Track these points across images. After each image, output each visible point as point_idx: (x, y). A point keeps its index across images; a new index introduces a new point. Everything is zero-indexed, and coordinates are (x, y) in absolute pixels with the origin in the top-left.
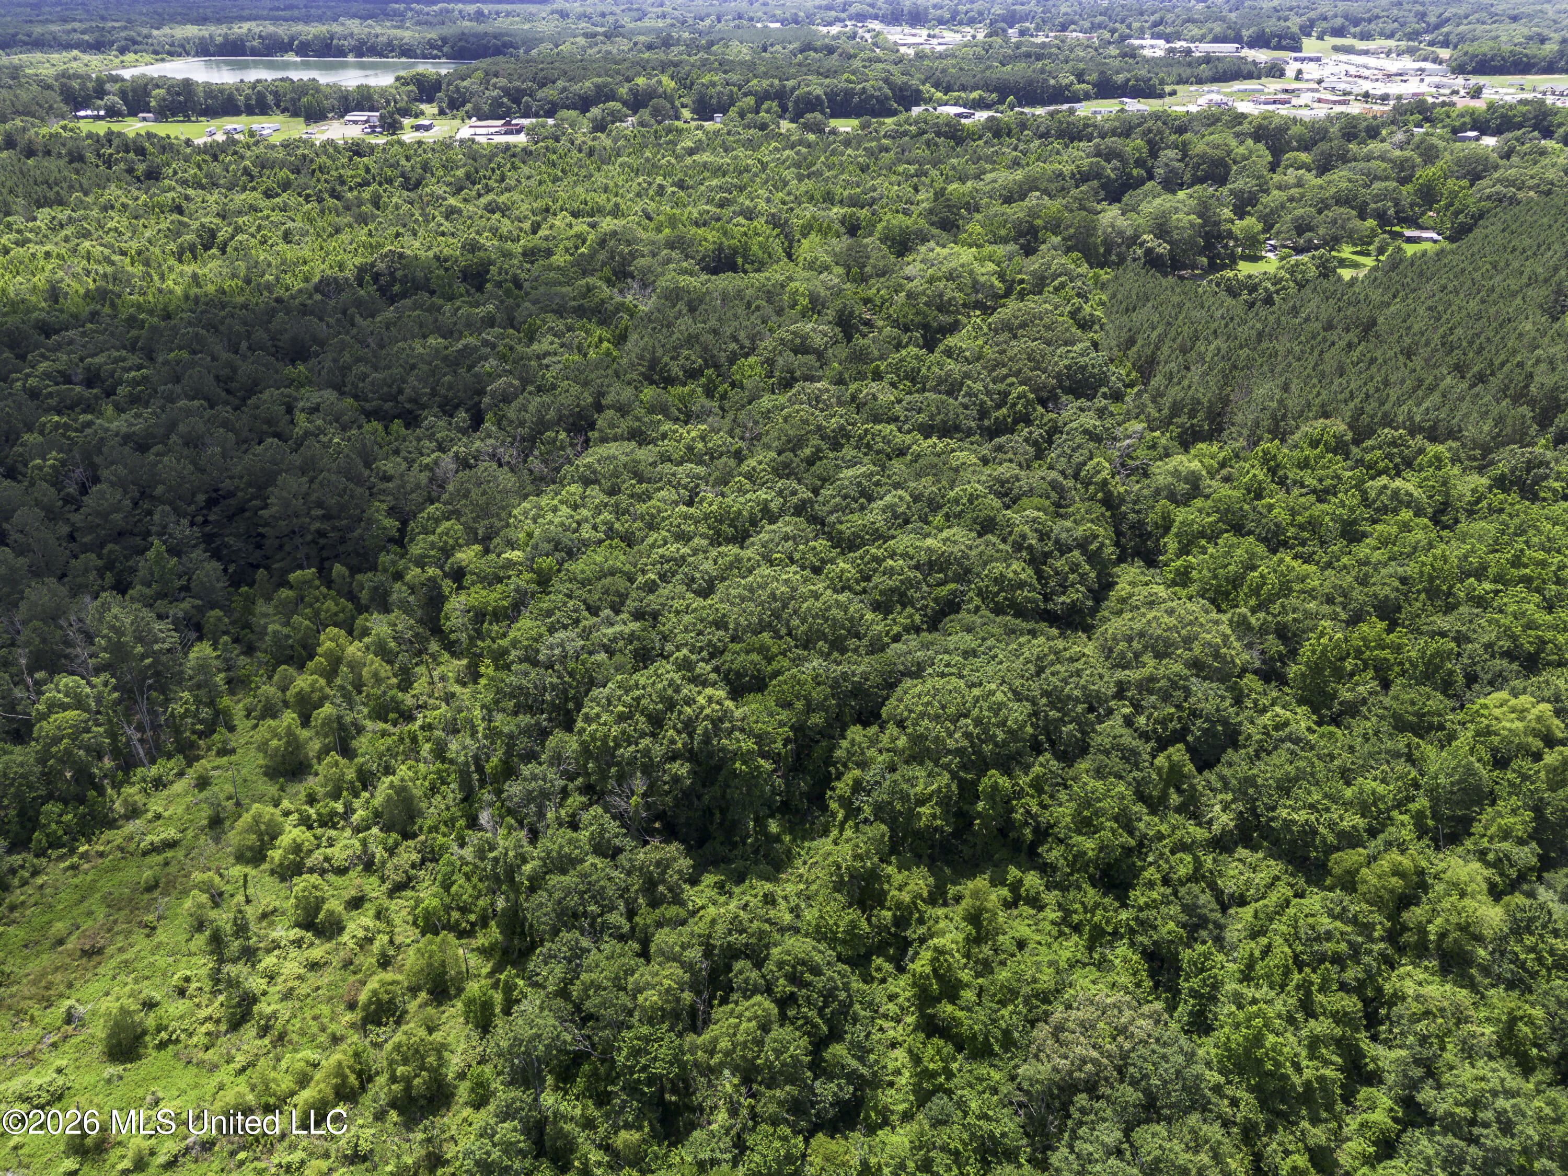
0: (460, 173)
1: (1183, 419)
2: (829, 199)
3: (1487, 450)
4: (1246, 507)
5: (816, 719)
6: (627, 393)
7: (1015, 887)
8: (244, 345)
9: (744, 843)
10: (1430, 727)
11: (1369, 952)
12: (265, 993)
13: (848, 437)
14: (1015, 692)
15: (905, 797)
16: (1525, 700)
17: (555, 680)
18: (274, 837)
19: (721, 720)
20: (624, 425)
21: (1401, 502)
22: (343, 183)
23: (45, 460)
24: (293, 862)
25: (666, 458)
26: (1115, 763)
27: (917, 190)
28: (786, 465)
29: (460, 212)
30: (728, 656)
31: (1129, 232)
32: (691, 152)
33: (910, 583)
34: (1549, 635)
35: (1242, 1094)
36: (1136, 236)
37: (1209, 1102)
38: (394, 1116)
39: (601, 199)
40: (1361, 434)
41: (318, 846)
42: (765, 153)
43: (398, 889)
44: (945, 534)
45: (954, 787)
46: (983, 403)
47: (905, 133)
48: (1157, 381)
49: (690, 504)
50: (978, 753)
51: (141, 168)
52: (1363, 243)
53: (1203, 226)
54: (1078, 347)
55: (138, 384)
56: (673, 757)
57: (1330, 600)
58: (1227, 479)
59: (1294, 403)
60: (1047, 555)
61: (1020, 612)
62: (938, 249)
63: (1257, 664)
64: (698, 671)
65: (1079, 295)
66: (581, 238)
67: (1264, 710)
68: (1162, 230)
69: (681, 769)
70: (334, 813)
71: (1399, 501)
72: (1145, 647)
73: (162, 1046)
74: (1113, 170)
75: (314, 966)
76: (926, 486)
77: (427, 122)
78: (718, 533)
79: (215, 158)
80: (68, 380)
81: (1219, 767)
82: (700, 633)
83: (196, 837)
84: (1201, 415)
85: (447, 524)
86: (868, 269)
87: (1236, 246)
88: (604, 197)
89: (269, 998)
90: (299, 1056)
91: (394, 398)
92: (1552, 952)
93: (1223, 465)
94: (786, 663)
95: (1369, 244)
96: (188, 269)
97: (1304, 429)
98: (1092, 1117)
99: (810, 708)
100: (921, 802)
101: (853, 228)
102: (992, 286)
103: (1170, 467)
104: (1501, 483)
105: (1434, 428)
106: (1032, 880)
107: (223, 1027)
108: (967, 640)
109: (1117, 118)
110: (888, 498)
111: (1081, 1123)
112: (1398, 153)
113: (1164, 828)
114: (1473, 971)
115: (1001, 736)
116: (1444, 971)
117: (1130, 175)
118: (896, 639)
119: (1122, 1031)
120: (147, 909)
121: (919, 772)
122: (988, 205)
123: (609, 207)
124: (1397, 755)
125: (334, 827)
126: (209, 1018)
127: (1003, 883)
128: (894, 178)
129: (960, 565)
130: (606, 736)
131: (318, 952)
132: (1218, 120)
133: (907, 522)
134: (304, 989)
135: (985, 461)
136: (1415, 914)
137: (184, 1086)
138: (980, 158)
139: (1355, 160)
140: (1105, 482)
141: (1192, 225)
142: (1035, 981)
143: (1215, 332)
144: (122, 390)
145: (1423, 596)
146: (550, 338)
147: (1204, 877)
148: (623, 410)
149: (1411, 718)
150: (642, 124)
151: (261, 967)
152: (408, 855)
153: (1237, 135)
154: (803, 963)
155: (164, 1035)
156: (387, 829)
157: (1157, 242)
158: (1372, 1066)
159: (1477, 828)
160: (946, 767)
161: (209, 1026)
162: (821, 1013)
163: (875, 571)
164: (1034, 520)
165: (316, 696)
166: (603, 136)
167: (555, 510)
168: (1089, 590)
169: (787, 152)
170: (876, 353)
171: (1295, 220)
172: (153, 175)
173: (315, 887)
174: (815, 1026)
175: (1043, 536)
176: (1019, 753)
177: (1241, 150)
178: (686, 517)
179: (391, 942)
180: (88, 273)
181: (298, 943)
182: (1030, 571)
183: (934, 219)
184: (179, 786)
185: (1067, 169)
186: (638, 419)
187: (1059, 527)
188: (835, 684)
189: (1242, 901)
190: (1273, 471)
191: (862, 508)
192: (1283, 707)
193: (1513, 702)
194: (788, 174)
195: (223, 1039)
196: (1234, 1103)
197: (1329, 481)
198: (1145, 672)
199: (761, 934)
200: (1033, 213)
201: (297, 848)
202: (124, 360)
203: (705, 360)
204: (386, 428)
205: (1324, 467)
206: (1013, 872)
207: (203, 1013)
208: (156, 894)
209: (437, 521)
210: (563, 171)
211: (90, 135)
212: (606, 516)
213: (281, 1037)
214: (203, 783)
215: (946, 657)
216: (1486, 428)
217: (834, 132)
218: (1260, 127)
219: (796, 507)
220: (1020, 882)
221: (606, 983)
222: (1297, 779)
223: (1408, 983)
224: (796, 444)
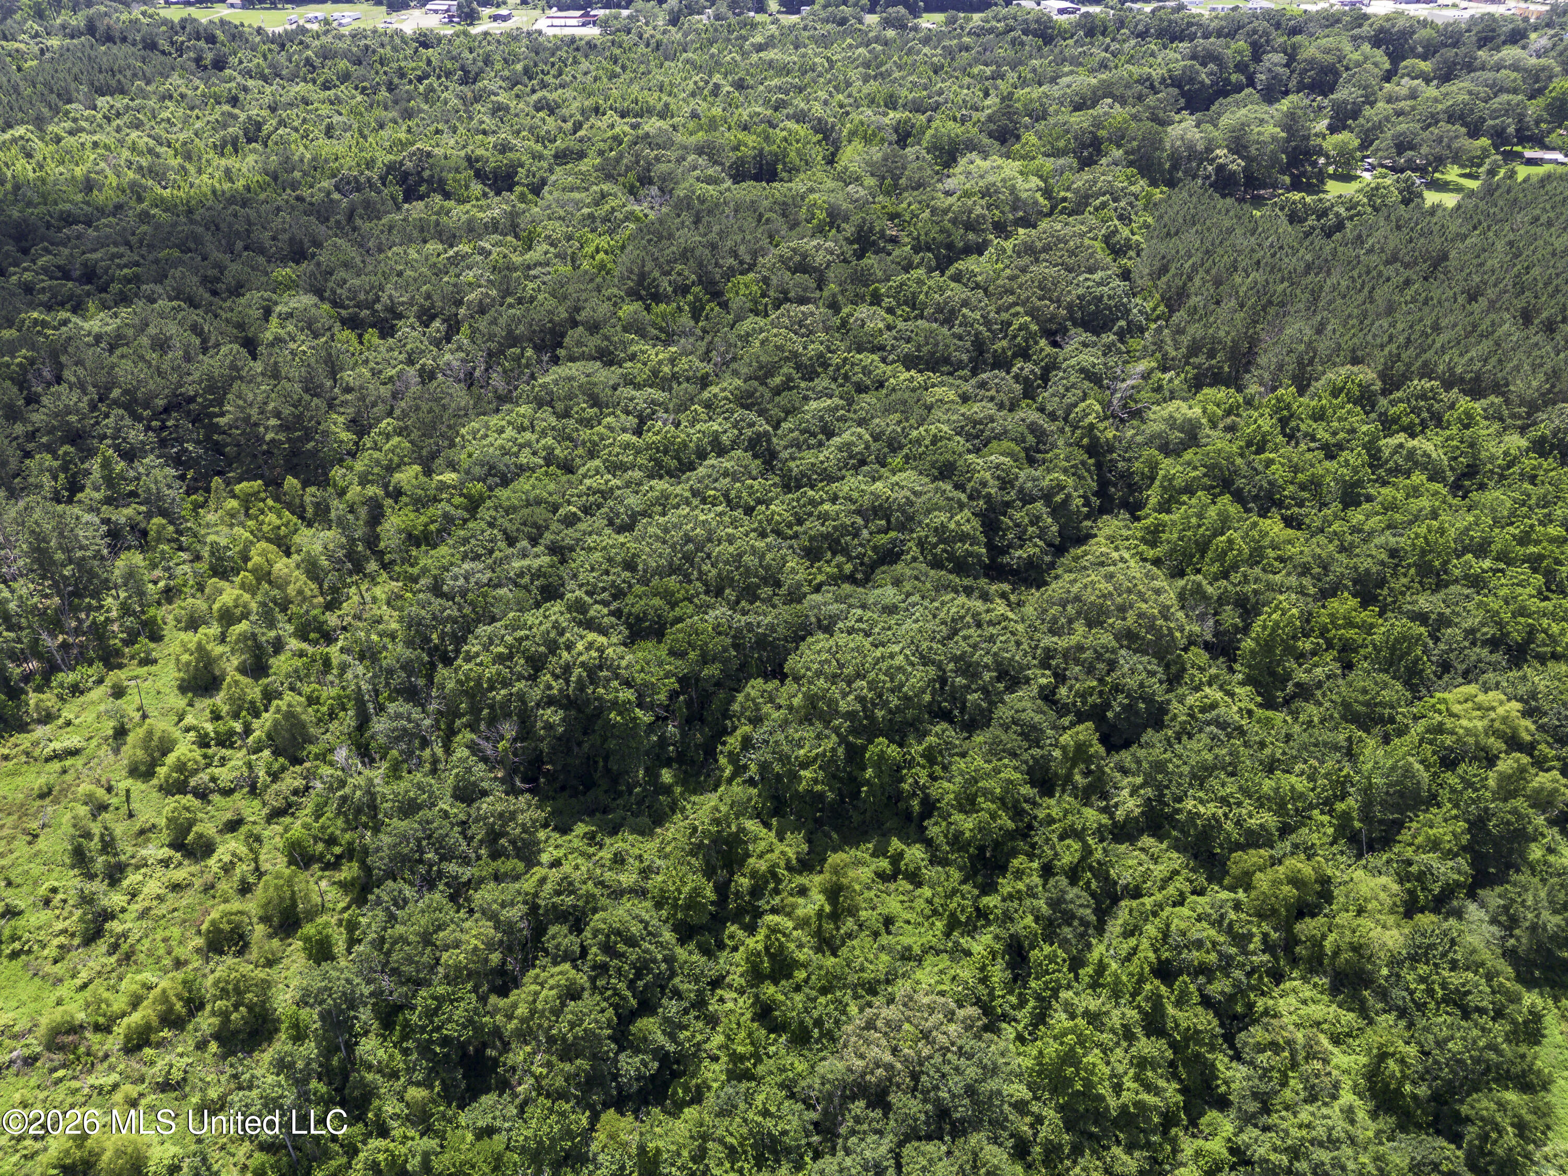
0: (519, 67)
1: (1200, 359)
2: (891, 103)
3: (1533, 408)
4: (1239, 461)
5: (712, 671)
6: (605, 308)
7: (897, 858)
8: (239, 245)
9: (630, 793)
10: (1382, 720)
11: (1241, 966)
12: (123, 910)
13: (825, 365)
14: (922, 657)
15: (784, 759)
16: (1494, 696)
17: (456, 613)
18: (164, 754)
19: (600, 668)
20: (594, 342)
21: (1416, 463)
22: (402, 75)
23: (13, 357)
24: (177, 780)
25: (629, 381)
26: (1012, 739)
27: (987, 94)
28: (751, 394)
29: (507, 109)
30: (630, 599)
31: (1200, 147)
32: (760, 48)
33: (844, 530)
34: (1545, 622)
35: (1050, 1113)
36: (1209, 150)
37: (1006, 1119)
38: (213, 1047)
39: (652, 99)
40: (1391, 383)
41: (208, 765)
42: (837, 52)
43: (276, 814)
44: (895, 479)
45: (841, 751)
46: (978, 334)
47: (991, 31)
48: (1180, 316)
49: (638, 432)
50: (871, 717)
51: (209, 57)
52: (1472, 163)
53: (1288, 140)
54: (1097, 276)
55: (129, 281)
56: (550, 702)
57: (1305, 570)
58: (1231, 429)
59: (1324, 346)
60: (1008, 504)
61: (961, 567)
62: (979, 162)
63: (1209, 637)
64: (592, 613)
65: (1121, 218)
66: (618, 140)
67: (1197, 689)
68: (1238, 145)
69: (553, 715)
70: (231, 733)
71: (1415, 462)
72: (1079, 613)
73: (14, 955)
74: (1209, 74)
75: (176, 887)
76: (889, 424)
77: (503, 11)
78: (659, 463)
79: (283, 46)
80: (67, 276)
81: (1134, 748)
82: (607, 573)
83: (99, 746)
84: (1220, 356)
85: (396, 440)
86: (903, 181)
87: (1328, 164)
88: (656, 95)
89: (126, 916)
90: (138, 977)
91: (369, 305)
92: (1444, 986)
93: (1229, 413)
94: (690, 610)
95: (1479, 166)
96: (224, 162)
97: (1331, 375)
98: (865, 1127)
99: (705, 660)
100: (805, 765)
101: (904, 135)
102: (1036, 203)
103: (1165, 414)
104: (1540, 447)
105: (1478, 378)
106: (915, 854)
107: (76, 942)
108: (889, 594)
109: (1226, 18)
110: (846, 436)
111: (853, 1132)
112: (1533, 61)
113: (1055, 812)
114: (1366, 993)
115: (894, 702)
116: (1334, 990)
117: (1227, 81)
118: (817, 589)
119: (926, 1036)
120: (35, 816)
121: (808, 733)
122: (1057, 112)
123: (659, 106)
124: (1336, 748)
125: (231, 746)
126: (64, 932)
127: (885, 855)
128: (967, 80)
129: (904, 512)
130: (480, 678)
131: (179, 875)
132: (1338, 21)
133: (863, 462)
134: (163, 910)
135: (965, 398)
136: (1307, 927)
137: (24, 998)
138: (1064, 60)
139: (1483, 68)
140: (1092, 426)
141: (1274, 138)
142: (862, 970)
143: (1258, 263)
144: (115, 287)
145: (1412, 571)
146: (545, 247)
147: (1091, 868)
148: (594, 327)
149: (1360, 708)
150: (718, 17)
151: (125, 883)
152: (291, 780)
153: (1354, 38)
154: (618, 933)
155: (17, 945)
156: (276, 753)
157: (1232, 157)
158: (1223, 1088)
159: (1405, 836)
160: (836, 730)
161: (62, 939)
162: (631, 985)
163: (810, 514)
164: (997, 467)
165: (238, 612)
166: (673, 29)
167: (501, 431)
168: (1050, 545)
169: (861, 50)
170: (880, 274)
171: (1395, 137)
172: (220, 64)
173: (187, 809)
174: (624, 998)
175: (1005, 483)
176: (917, 720)
177: (1356, 56)
178: (626, 446)
179: (257, 869)
180: (130, 164)
181: (165, 863)
182: (976, 523)
183: (992, 127)
184: (97, 693)
185: (1157, 73)
186: (607, 338)
187: (1025, 475)
188: (738, 634)
189: (1136, 893)
190: (1283, 422)
191: (821, 444)
192: (1221, 688)
193: (1481, 698)
194: (854, 75)
195: (74, 953)
196: (1039, 1120)
197: (1342, 435)
198: (1074, 639)
199: (590, 897)
200: (1098, 124)
201: (181, 767)
202: (121, 256)
203: (700, 277)
204: (360, 336)
205: (1340, 419)
206: (896, 844)
207: (60, 926)
208: (47, 801)
209: (388, 437)
210: (624, 68)
211: (165, 22)
212: (549, 441)
213: (128, 957)
214: (119, 692)
215: (859, 612)
216: (1535, 384)
217: (916, 29)
218: (1381, 30)
219: (750, 440)
220: (901, 855)
221: (412, 938)
222: (1215, 767)
223: (1292, 999)
224: (767, 371)
